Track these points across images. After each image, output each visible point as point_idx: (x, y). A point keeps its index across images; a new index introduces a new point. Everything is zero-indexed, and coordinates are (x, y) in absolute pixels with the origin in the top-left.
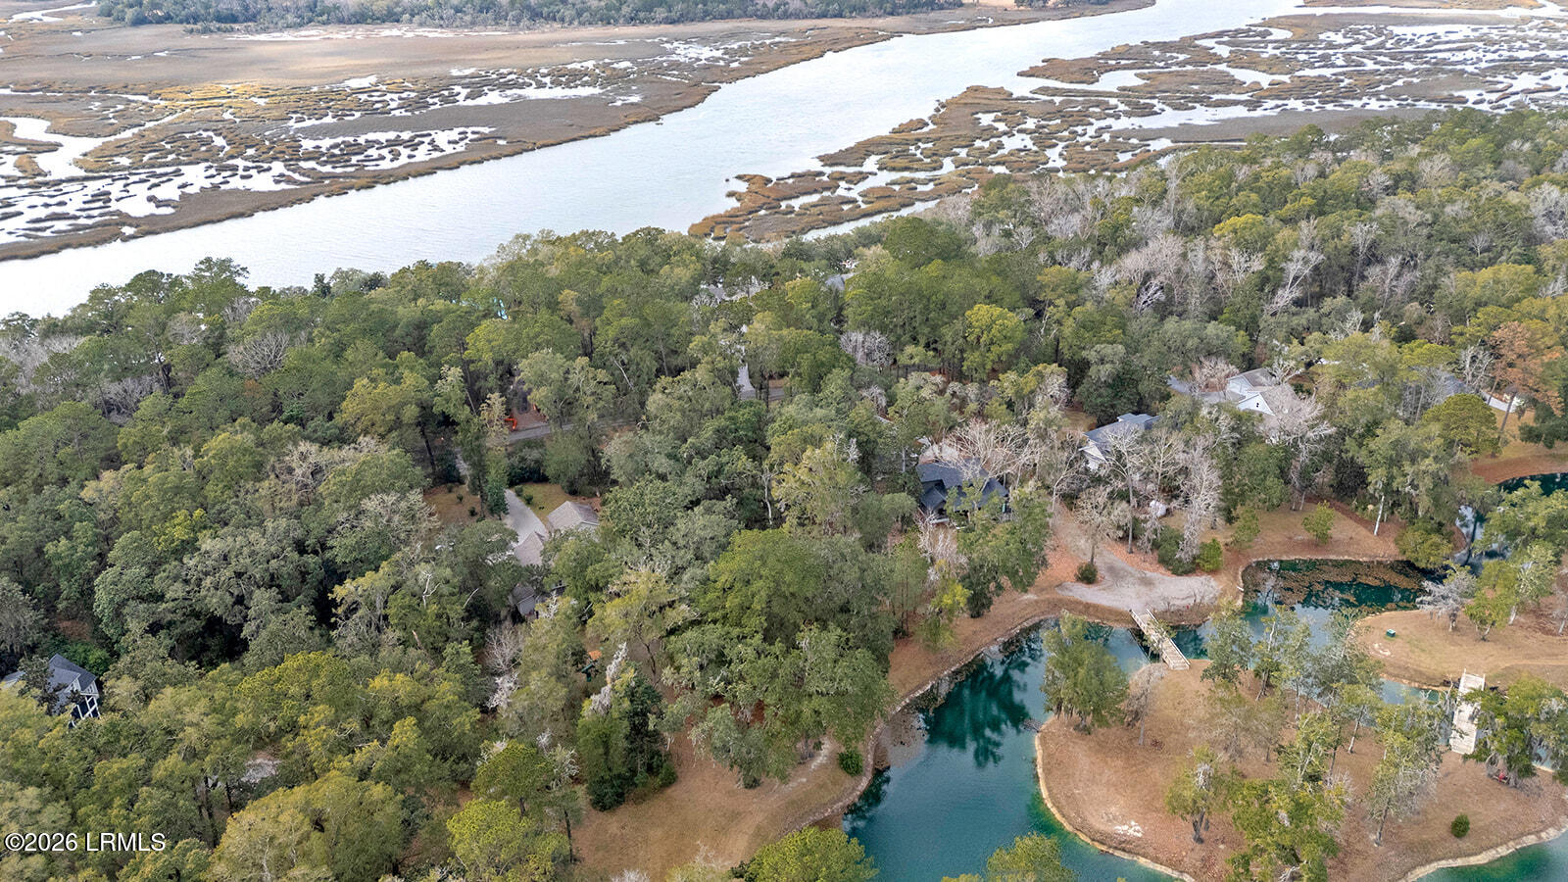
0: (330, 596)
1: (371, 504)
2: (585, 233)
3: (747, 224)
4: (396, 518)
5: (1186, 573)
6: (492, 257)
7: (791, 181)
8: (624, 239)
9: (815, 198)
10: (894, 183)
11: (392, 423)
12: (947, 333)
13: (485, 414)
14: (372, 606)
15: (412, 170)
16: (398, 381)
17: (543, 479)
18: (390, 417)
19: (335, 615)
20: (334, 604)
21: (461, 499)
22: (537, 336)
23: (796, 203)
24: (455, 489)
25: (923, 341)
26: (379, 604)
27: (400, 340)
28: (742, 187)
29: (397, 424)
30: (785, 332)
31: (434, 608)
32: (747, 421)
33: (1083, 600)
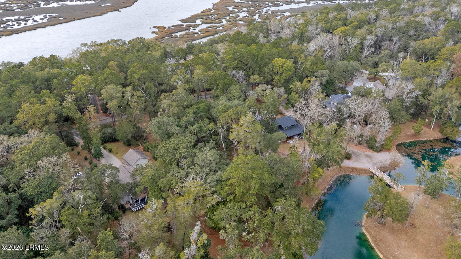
0: (27, 215)
1: (43, 163)
2: (113, 40)
3: (162, 41)
4: (57, 168)
5: (380, 151)
6: (70, 54)
7: (173, 28)
8: (128, 42)
9: (184, 33)
10: (209, 27)
11: (44, 122)
12: (266, 69)
13: (87, 114)
14: (51, 215)
15: (27, 28)
16: (44, 103)
17: (115, 140)
18: (43, 120)
19: (32, 224)
20: (30, 218)
21: (79, 153)
22: (105, 79)
23: (178, 34)
24: (75, 149)
25: (256, 73)
26: (55, 214)
27: (39, 86)
28: (156, 30)
29: (47, 122)
30: (209, 73)
31: (86, 212)
32: (204, 108)
33: (350, 166)
